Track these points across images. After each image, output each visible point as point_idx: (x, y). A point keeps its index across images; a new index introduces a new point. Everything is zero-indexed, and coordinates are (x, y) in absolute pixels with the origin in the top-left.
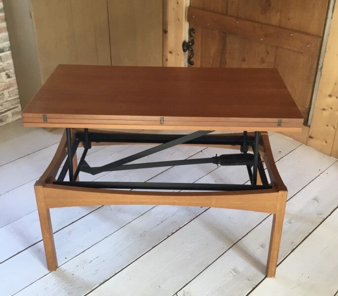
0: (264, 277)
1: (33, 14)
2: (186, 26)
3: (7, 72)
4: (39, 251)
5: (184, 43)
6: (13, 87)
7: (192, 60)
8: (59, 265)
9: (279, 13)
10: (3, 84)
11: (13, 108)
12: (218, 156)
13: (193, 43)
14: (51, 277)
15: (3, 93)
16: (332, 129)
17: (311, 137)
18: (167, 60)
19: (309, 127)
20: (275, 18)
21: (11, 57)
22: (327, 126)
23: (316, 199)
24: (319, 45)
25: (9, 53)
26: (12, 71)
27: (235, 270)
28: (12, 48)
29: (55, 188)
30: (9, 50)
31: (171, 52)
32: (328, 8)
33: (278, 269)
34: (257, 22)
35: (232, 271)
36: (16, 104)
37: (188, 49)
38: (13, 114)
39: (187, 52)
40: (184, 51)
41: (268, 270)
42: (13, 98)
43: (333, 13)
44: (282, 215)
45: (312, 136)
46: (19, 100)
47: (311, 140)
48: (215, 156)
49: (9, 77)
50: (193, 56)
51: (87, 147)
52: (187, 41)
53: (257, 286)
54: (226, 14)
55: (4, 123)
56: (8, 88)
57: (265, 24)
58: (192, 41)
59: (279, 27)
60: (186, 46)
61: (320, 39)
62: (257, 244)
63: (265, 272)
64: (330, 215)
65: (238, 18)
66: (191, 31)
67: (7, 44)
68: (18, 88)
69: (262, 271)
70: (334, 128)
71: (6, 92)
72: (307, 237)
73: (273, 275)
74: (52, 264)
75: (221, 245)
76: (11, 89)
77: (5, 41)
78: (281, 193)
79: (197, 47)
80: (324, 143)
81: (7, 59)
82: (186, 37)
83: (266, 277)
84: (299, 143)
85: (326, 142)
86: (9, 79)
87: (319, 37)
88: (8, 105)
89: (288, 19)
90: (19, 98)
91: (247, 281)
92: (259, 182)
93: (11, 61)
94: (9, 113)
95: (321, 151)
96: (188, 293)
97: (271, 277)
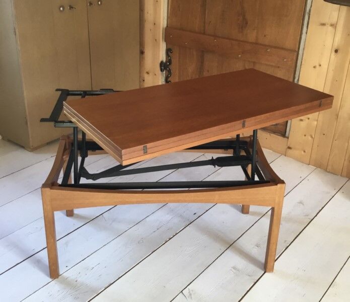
0: (264, 272)
1: (17, 31)
2: (163, 47)
5: (162, 64)
7: (169, 80)
8: (61, 273)
9: (256, 31)
12: (214, 158)
13: (170, 63)
16: (310, 138)
17: (289, 148)
18: (144, 81)
19: (288, 138)
20: (251, 36)
22: (305, 136)
23: (301, 203)
24: (295, 58)
27: (234, 268)
29: (61, 190)
31: (148, 73)
32: (303, 24)
34: (236, 40)
37: (165, 69)
39: (164, 72)
40: (162, 70)
41: (266, 267)
43: (307, 28)
45: (291, 146)
47: (290, 151)
48: (211, 158)
50: (171, 76)
52: (164, 61)
53: (257, 281)
54: (204, 34)
57: (242, 41)
58: (169, 61)
59: (256, 44)
60: (164, 66)
61: (296, 54)
62: (252, 244)
63: (263, 268)
64: (316, 216)
65: (215, 36)
66: (168, 51)
69: (261, 268)
70: (312, 137)
72: (297, 236)
73: (272, 270)
74: (54, 272)
78: (279, 185)
79: (174, 67)
80: (303, 152)
82: (163, 57)
85: (304, 152)
87: (295, 51)
89: (265, 36)
91: (248, 277)
95: (300, 160)
96: (192, 291)
97: (269, 272)
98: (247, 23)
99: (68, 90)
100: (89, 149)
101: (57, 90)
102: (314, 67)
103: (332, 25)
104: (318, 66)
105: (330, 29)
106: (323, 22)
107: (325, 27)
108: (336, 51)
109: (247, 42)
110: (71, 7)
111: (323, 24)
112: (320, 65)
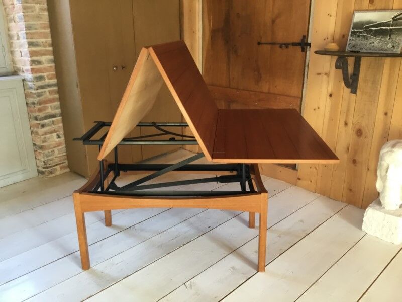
0: (256, 272)
3: (58, 133)
4: (76, 257)
6: (62, 145)
8: (91, 267)
9: (268, 83)
10: (54, 142)
11: (62, 163)
12: (218, 176)
14: (85, 274)
15: (54, 151)
16: (314, 169)
17: (299, 179)
19: (297, 170)
20: (265, 87)
21: (61, 121)
22: (311, 168)
23: (302, 221)
24: (299, 103)
25: (60, 118)
26: (61, 133)
27: (233, 268)
28: (62, 114)
30: (60, 116)
33: (266, 268)
34: (253, 91)
35: (231, 269)
36: (64, 160)
38: (61, 168)
41: (259, 267)
42: (62, 155)
43: (307, 77)
44: (266, 214)
45: (300, 177)
46: (66, 157)
47: (300, 182)
48: (215, 176)
49: (59, 137)
51: (117, 175)
53: (250, 278)
54: (230, 87)
55: (53, 175)
56: (58, 146)
57: (258, 92)
59: (269, 93)
61: (300, 99)
62: (252, 250)
63: (257, 269)
64: (312, 231)
65: (237, 89)
67: (58, 111)
68: (66, 147)
69: (255, 269)
70: (316, 169)
71: (56, 150)
72: (293, 246)
73: (263, 270)
74: (85, 264)
75: (223, 252)
76: (60, 147)
77: (57, 108)
78: (262, 195)
80: (309, 182)
81: (58, 123)
83: (258, 272)
84: (291, 185)
85: (311, 182)
86: (59, 139)
87: (299, 98)
88: (57, 160)
89: (275, 87)
90: (67, 155)
91: (242, 275)
92: (248, 189)
93: (61, 125)
94: (58, 167)
95: (307, 189)
96: (193, 283)
97: (262, 272)
98: (261, 77)
99: (104, 123)
100: (122, 170)
101: (95, 122)
102: (314, 110)
103: (326, 74)
104: (317, 109)
105: (325, 77)
106: (319, 72)
107: (320, 76)
108: (330, 95)
109: (262, 92)
110: (123, 68)
111: (319, 74)
112: (319, 108)
